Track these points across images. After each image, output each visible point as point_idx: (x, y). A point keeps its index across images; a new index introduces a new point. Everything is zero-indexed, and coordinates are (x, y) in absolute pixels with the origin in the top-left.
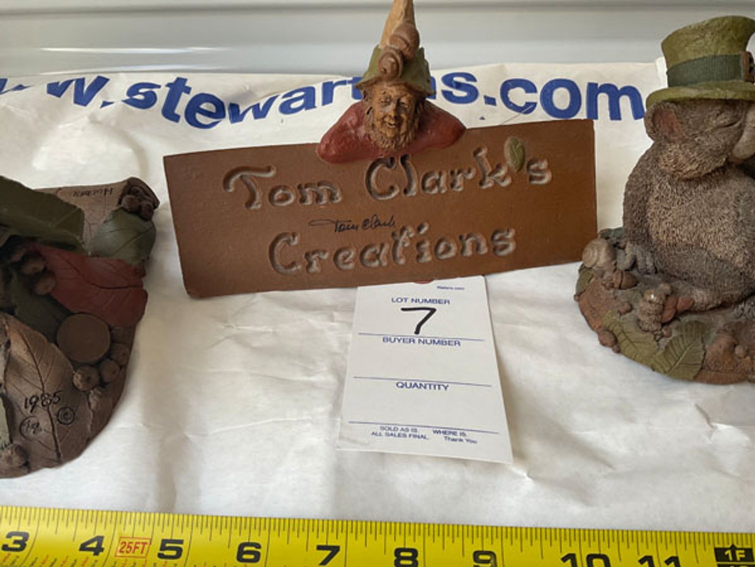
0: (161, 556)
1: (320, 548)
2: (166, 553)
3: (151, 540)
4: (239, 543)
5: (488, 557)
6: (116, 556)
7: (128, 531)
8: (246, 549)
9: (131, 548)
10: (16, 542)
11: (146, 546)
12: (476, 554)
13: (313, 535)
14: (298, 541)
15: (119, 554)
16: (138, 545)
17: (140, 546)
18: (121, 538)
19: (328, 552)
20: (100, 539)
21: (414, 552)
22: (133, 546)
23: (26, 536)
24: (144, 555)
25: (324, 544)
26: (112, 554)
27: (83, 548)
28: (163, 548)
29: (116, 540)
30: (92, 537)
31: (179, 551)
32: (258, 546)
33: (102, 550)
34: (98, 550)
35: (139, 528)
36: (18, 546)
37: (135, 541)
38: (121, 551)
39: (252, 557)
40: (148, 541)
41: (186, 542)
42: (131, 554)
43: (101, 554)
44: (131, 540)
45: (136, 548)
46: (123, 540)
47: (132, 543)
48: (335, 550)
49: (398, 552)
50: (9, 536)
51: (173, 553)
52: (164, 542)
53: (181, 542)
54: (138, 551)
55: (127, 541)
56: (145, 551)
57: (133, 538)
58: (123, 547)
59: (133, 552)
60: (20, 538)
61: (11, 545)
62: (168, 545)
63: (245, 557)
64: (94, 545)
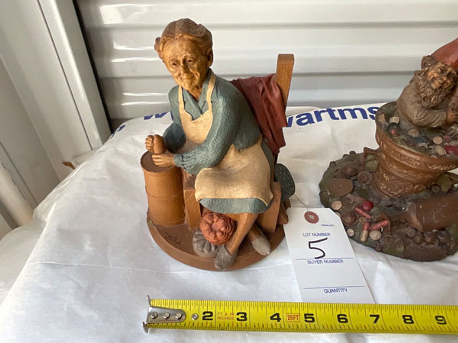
0: (306, 321)
1: (371, 316)
2: (308, 320)
3: (300, 314)
4: (337, 314)
5: (441, 319)
6: (287, 321)
7: (289, 311)
8: (341, 317)
9: (292, 318)
10: (242, 317)
11: (298, 317)
12: (436, 317)
13: (367, 311)
14: (362, 313)
15: (288, 321)
16: (295, 317)
17: (296, 317)
18: (287, 314)
19: (375, 318)
20: (278, 314)
21: (410, 317)
22: (293, 317)
23: (245, 314)
24: (299, 321)
25: (372, 314)
26: (285, 321)
27: (272, 318)
28: (306, 318)
29: (285, 314)
30: (274, 314)
31: (313, 318)
32: (345, 315)
33: (280, 319)
34: (279, 319)
35: (293, 309)
36: (243, 319)
37: (293, 315)
38: (289, 319)
39: (344, 320)
40: (299, 315)
41: (315, 315)
42: (293, 321)
43: (281, 321)
44: (291, 315)
45: (294, 318)
46: (288, 315)
47: (291, 316)
48: (378, 317)
49: (404, 317)
50: (238, 314)
51: (311, 320)
52: (305, 315)
53: (312, 315)
54: (296, 319)
55: (290, 315)
56: (299, 319)
57: (291, 313)
58: (289, 318)
59: (294, 319)
60: (243, 315)
61: (240, 318)
62: (308, 316)
63: (342, 320)
64: (276, 317)
